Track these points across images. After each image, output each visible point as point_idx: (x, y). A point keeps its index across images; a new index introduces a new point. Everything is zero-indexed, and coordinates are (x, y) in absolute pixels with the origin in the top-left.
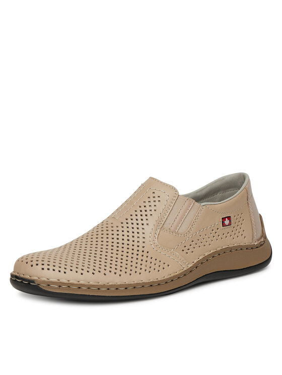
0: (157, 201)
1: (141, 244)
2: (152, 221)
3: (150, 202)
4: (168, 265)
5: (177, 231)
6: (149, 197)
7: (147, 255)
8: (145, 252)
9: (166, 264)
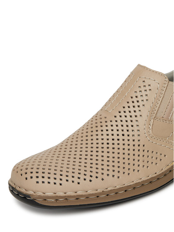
0: (148, 90)
1: (136, 138)
2: (145, 112)
3: (141, 91)
4: (165, 156)
5: (170, 118)
6: (140, 87)
7: (144, 148)
8: (141, 146)
9: (163, 155)
